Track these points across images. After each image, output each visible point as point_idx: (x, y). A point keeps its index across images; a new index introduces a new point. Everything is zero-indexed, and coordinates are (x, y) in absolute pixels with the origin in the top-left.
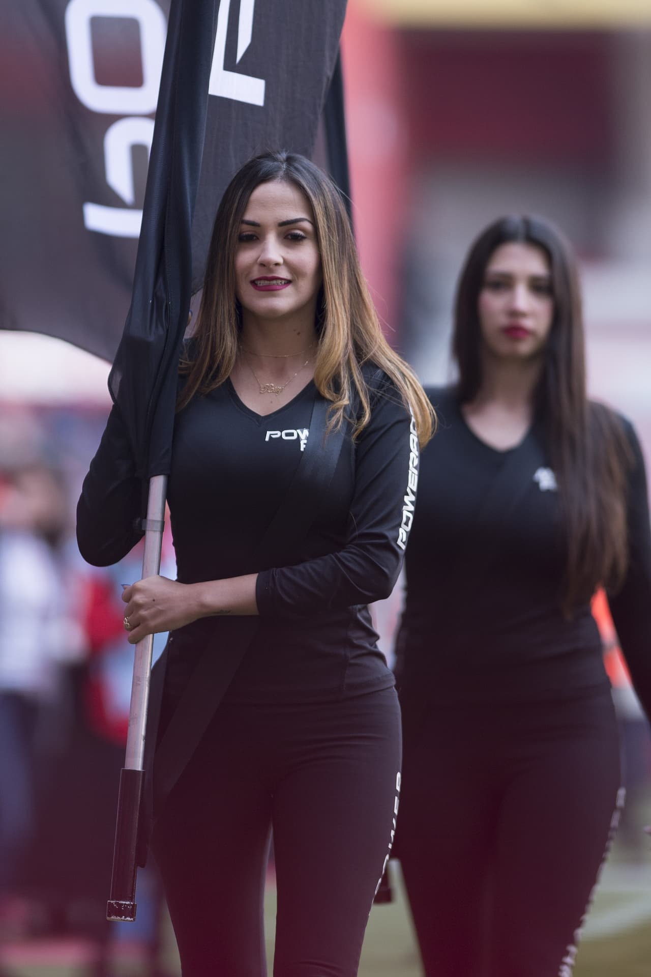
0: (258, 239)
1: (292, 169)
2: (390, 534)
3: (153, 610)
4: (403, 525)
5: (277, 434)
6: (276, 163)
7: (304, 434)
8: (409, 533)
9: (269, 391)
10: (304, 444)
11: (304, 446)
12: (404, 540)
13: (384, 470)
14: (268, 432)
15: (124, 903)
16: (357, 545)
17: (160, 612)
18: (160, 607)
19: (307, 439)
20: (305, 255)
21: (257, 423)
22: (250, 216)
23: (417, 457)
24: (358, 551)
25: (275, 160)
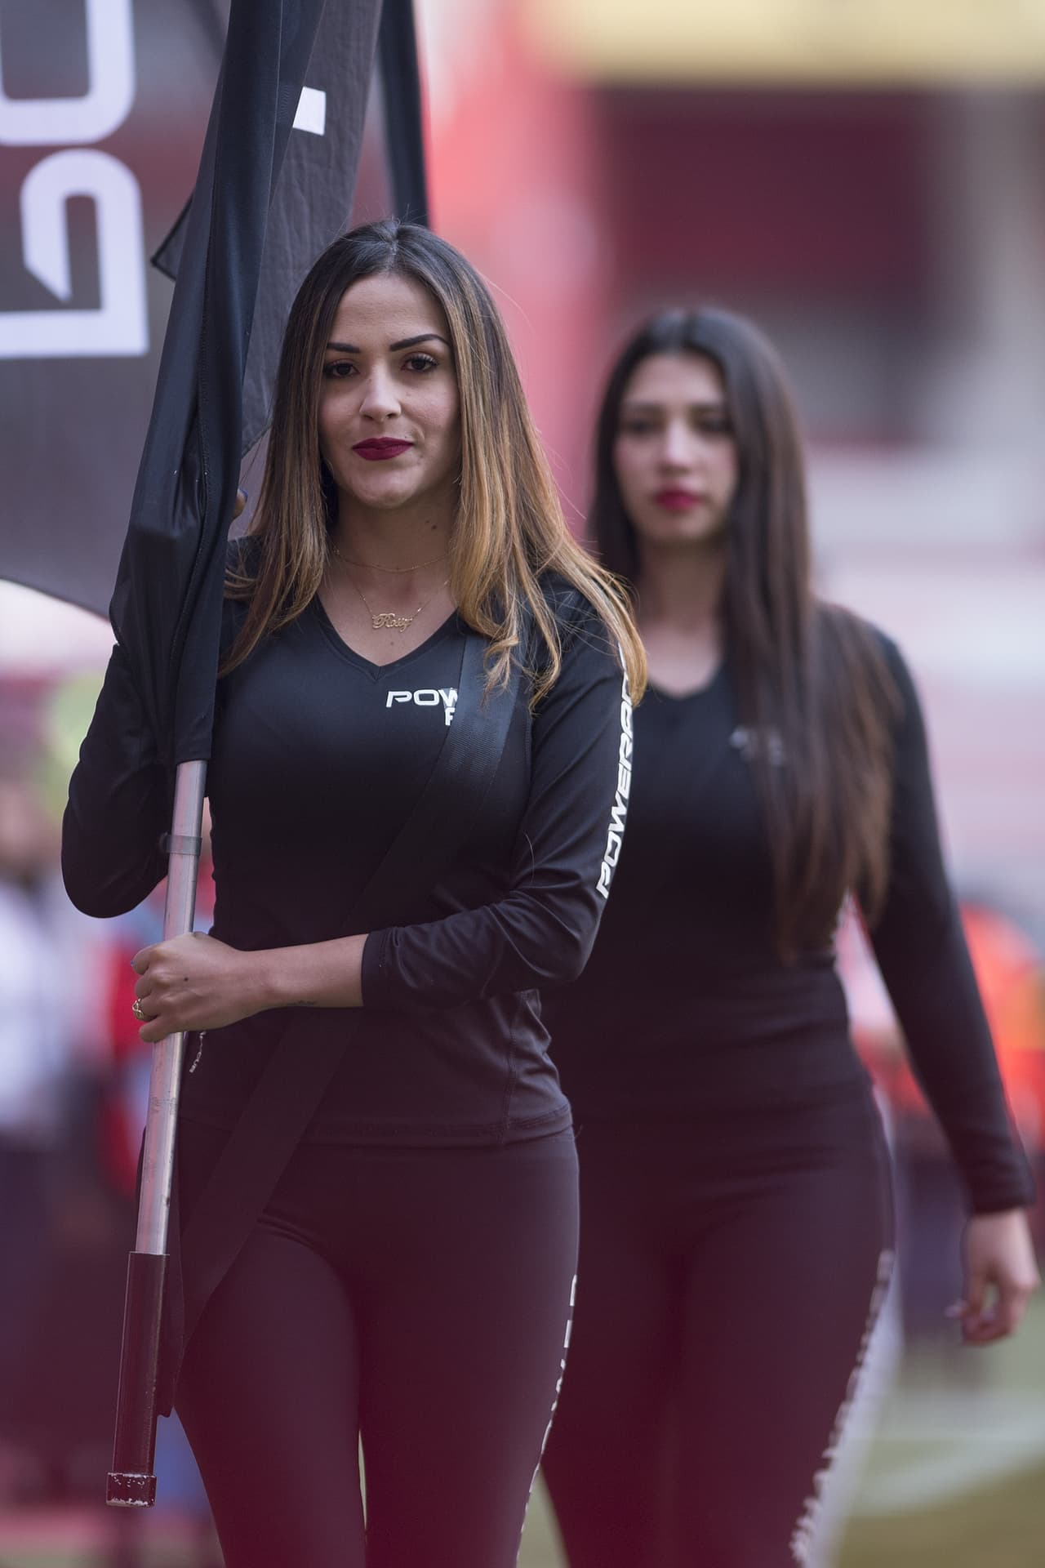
0: (357, 372)
1: (408, 252)
2: (584, 874)
3: (183, 995)
4: (607, 857)
5: (405, 696)
6: (380, 244)
7: (450, 697)
8: (614, 870)
9: (388, 626)
10: (451, 714)
11: (451, 718)
12: (607, 882)
13: (579, 762)
14: (390, 693)
15: (131, 1475)
16: (531, 892)
17: (196, 1001)
18: (196, 991)
19: (456, 705)
20: (434, 397)
21: (372, 678)
22: (341, 336)
23: (631, 741)
24: (532, 902)
25: (379, 238)
